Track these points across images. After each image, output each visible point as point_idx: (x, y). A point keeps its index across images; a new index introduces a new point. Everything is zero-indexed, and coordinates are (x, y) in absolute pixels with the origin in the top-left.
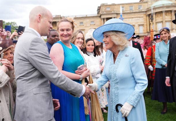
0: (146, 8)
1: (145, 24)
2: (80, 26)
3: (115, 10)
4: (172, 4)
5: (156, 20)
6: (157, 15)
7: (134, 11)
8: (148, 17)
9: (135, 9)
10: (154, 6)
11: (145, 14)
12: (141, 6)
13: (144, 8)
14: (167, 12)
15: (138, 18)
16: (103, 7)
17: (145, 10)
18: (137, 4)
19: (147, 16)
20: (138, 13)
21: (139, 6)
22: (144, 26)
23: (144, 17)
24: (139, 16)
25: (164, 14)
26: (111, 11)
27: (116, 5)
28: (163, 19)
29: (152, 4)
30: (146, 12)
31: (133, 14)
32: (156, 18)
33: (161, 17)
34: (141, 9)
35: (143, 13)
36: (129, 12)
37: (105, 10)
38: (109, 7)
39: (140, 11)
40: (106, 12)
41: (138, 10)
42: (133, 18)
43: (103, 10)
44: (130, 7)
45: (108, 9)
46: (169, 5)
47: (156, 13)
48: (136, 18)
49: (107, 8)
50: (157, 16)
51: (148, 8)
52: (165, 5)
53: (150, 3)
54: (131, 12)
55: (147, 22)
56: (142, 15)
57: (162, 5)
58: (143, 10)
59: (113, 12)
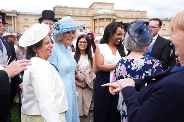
0: (92, 14)
1: (91, 26)
2: (35, 22)
3: (67, 12)
4: (111, 13)
5: (99, 25)
6: (100, 20)
7: (83, 15)
8: (94, 22)
9: (84, 13)
10: (98, 13)
11: (92, 19)
12: (89, 11)
13: (91, 13)
14: (107, 19)
15: (86, 21)
16: (57, 8)
17: (92, 16)
18: (86, 10)
19: (93, 20)
20: (86, 17)
21: (87, 11)
22: (90, 29)
23: (91, 21)
24: (87, 20)
25: (105, 20)
26: (64, 13)
27: (68, 8)
28: (104, 24)
29: (97, 11)
30: (92, 17)
31: (82, 17)
32: (99, 23)
33: (103, 23)
34: (89, 14)
35: (90, 18)
36: (79, 15)
37: (59, 11)
38: (62, 9)
39: (88, 16)
40: (59, 13)
41: (86, 14)
42: (81, 20)
43: (57, 11)
44: (80, 11)
45: (61, 11)
46: (110, 13)
47: (99, 19)
48: (84, 21)
49: (60, 9)
50: (100, 22)
51: (94, 14)
52: (106, 13)
53: (95, 10)
54: (81, 15)
55: (92, 25)
56: (89, 19)
57: (104, 13)
58: (90, 15)
59: (65, 14)
